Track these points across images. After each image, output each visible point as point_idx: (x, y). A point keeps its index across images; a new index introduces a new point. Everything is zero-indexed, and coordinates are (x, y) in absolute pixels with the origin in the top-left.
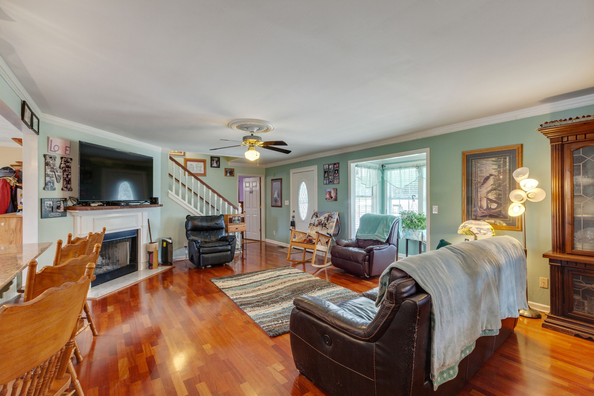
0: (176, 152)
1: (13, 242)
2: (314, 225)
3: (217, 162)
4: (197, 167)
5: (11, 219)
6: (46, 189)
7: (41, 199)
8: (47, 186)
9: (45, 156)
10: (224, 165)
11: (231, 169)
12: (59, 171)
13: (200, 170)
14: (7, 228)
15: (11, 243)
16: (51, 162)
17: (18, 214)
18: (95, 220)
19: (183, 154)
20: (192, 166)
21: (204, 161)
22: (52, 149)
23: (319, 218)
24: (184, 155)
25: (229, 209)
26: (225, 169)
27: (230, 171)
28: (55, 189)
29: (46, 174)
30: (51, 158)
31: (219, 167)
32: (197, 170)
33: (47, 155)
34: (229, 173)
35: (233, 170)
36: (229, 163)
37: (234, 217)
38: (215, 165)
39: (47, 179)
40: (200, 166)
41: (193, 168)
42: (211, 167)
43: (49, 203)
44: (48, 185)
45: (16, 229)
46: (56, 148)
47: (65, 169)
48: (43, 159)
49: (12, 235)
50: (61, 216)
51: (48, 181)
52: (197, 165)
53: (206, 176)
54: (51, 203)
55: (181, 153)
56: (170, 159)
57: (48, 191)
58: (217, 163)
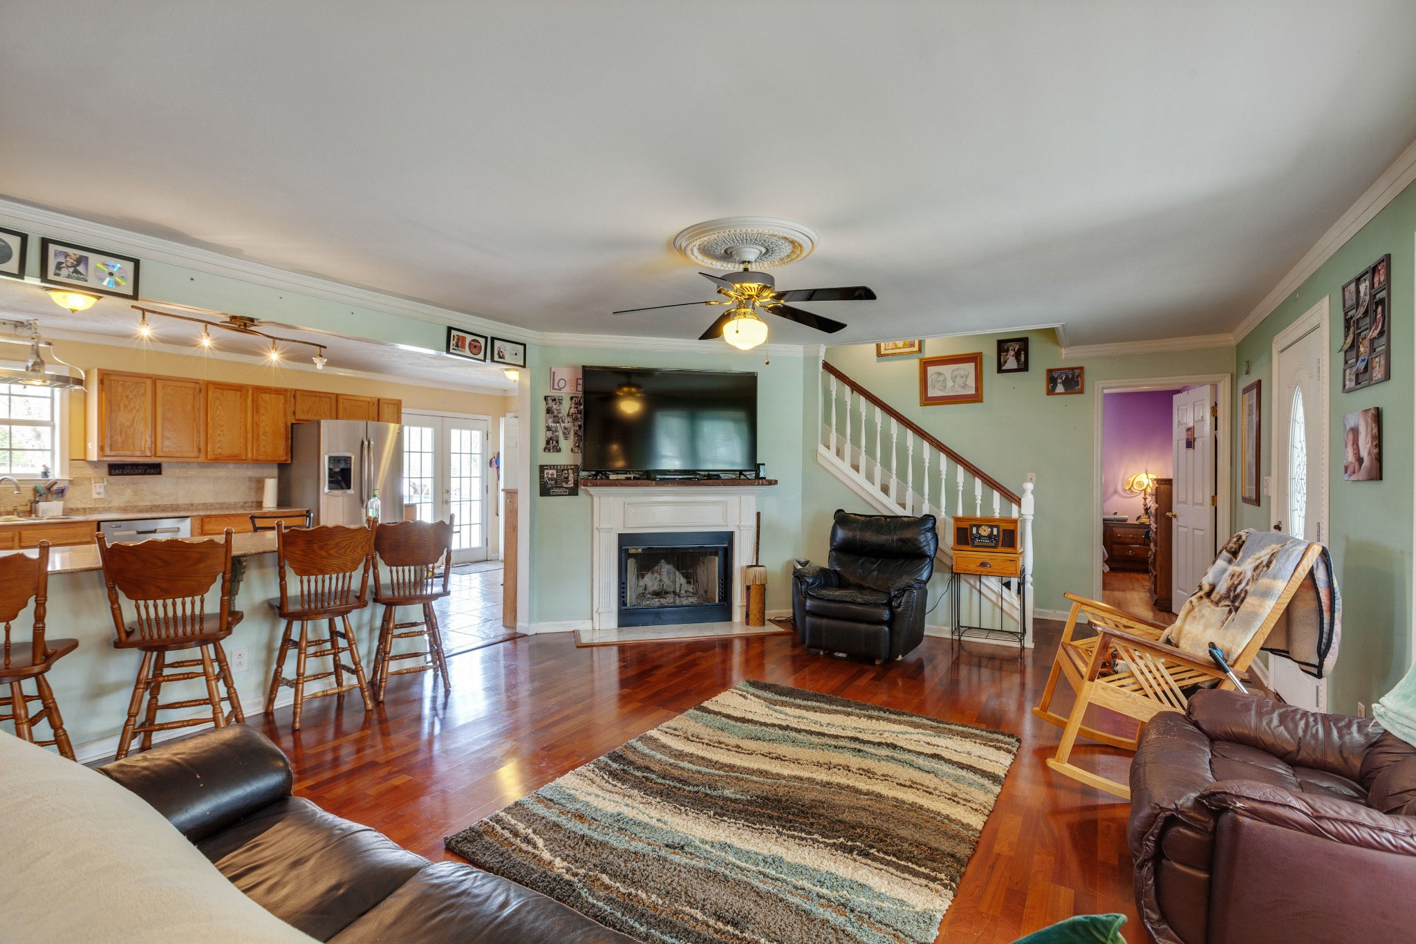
0: (900, 344)
2: (1209, 595)
3: (1017, 356)
4: (954, 379)
6: (548, 450)
7: (541, 466)
8: (550, 446)
9: (546, 398)
10: (1043, 358)
11: (1069, 369)
12: (566, 421)
13: (965, 386)
16: (554, 407)
18: (626, 505)
19: (916, 348)
20: (941, 378)
21: (975, 359)
22: (556, 387)
23: (1239, 565)
24: (920, 350)
25: (987, 502)
26: (1050, 371)
27: (1067, 377)
28: (559, 450)
29: (547, 427)
30: (554, 400)
31: (1024, 367)
32: (956, 386)
33: (549, 396)
34: (1064, 383)
35: (1077, 372)
36: (1063, 350)
37: (975, 525)
38: (1011, 363)
39: (548, 435)
40: (963, 373)
41: (944, 381)
42: (1000, 370)
43: (550, 472)
44: (550, 444)
46: (562, 384)
47: (576, 416)
48: (544, 403)
50: (569, 495)
51: (550, 437)
52: (956, 373)
53: (982, 402)
54: (554, 472)
55: (912, 345)
56: (823, 367)
57: (550, 453)
58: (1018, 360)
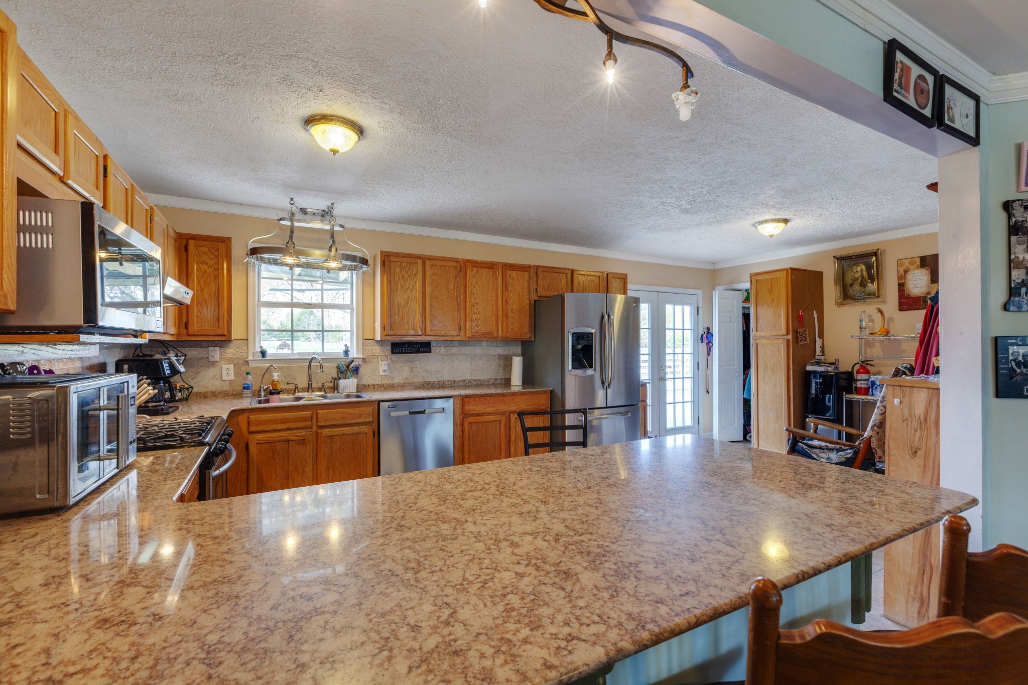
1: (919, 453)
5: (915, 390)
6: (1012, 308)
7: (996, 338)
8: (1017, 299)
9: (1007, 206)
14: (906, 412)
15: (916, 452)
17: (932, 378)
29: (1010, 261)
33: (1014, 201)
39: (1013, 278)
43: (1022, 349)
44: (1020, 295)
45: (926, 419)
48: (1003, 215)
49: (918, 433)
51: (1019, 281)
57: (1018, 313)
